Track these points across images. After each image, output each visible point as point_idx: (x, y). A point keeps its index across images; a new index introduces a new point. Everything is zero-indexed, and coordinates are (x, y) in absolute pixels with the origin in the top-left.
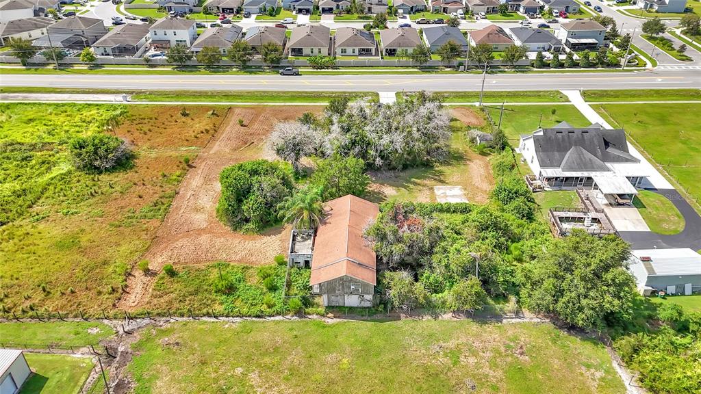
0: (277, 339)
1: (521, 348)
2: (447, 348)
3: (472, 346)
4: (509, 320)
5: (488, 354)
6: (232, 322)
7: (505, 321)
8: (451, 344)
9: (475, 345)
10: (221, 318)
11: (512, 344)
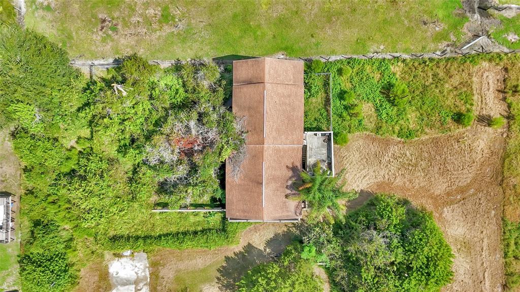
0: (330, 32)
1: (102, 28)
2: (171, 25)
3: (148, 29)
4: (105, 63)
5: (134, 19)
6: (377, 53)
7: (111, 60)
8: (167, 29)
9: (145, 30)
10: (390, 57)
11: (110, 32)
